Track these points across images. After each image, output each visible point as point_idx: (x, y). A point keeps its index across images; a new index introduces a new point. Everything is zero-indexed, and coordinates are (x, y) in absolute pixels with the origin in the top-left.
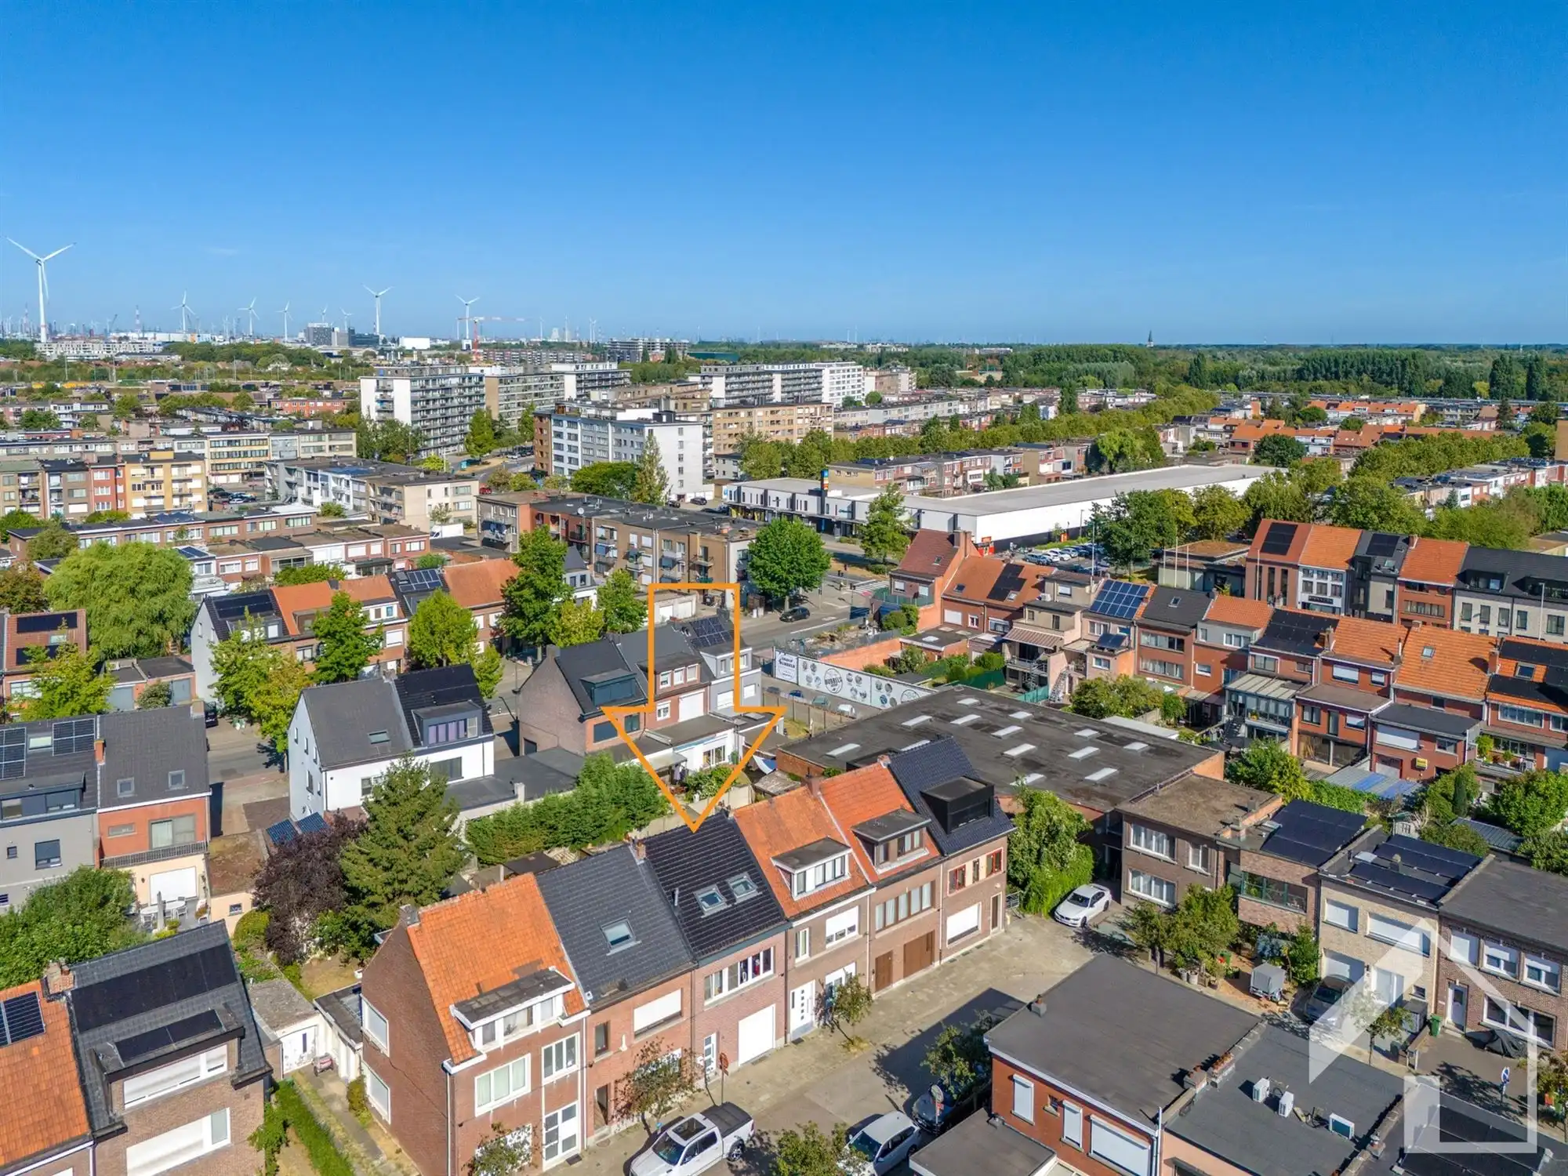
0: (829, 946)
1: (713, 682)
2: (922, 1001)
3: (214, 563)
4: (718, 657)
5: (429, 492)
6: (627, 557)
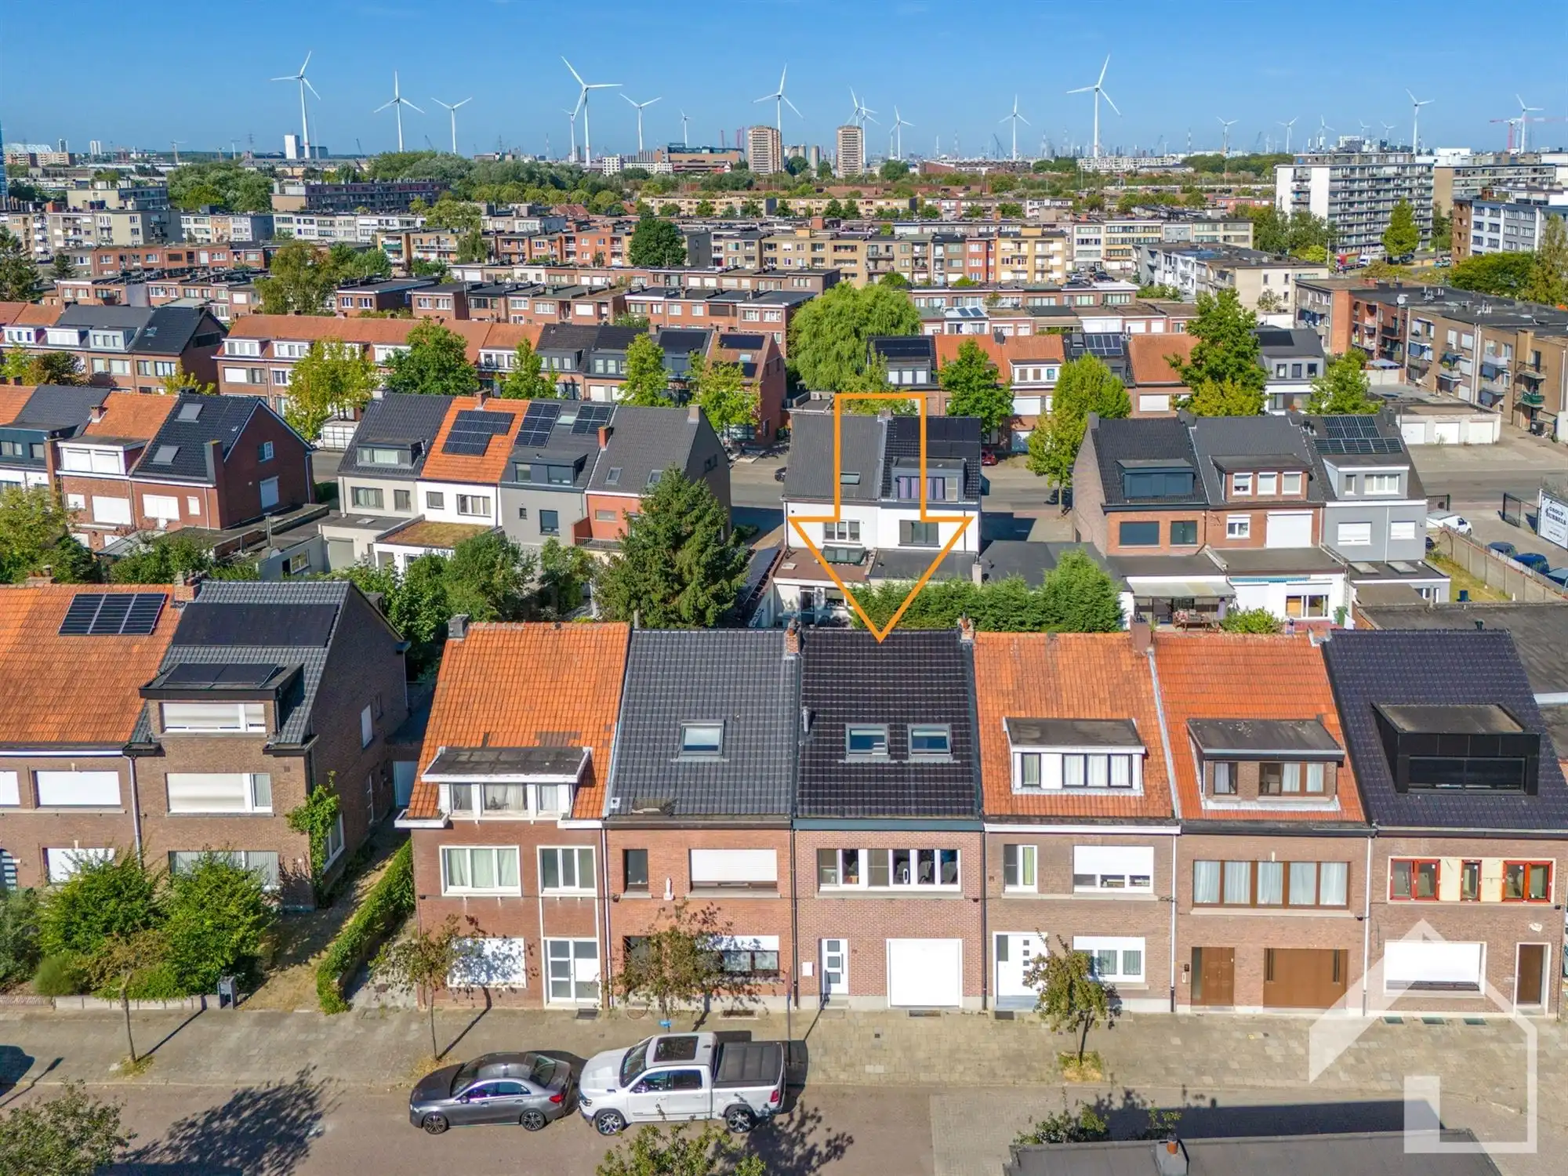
0: (1078, 889)
1: (1329, 504)
2: (1269, 1058)
3: (987, 324)
4: (1341, 469)
5: (1266, 277)
6: (1443, 359)
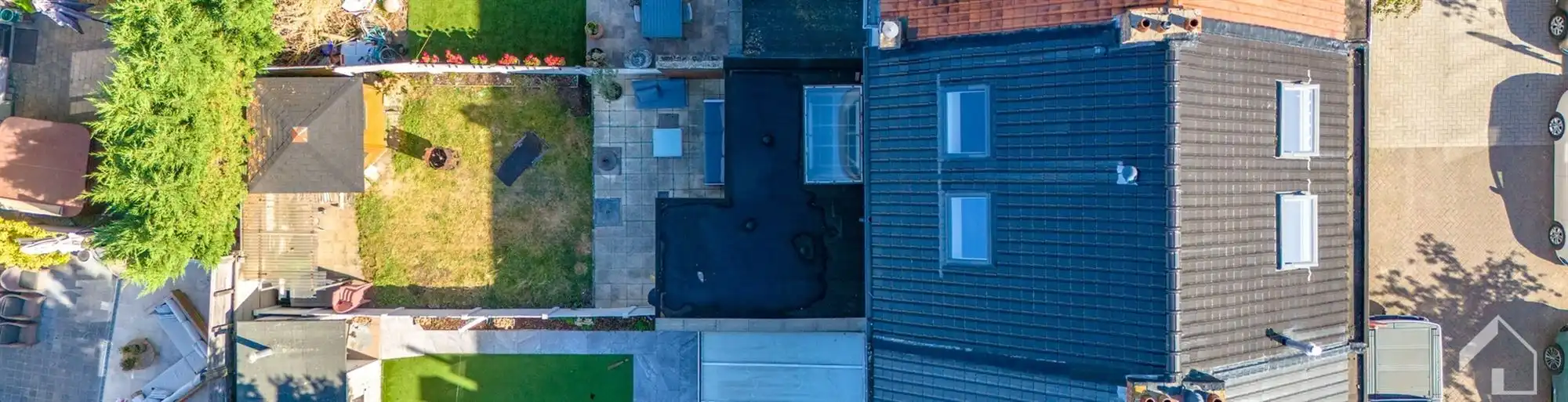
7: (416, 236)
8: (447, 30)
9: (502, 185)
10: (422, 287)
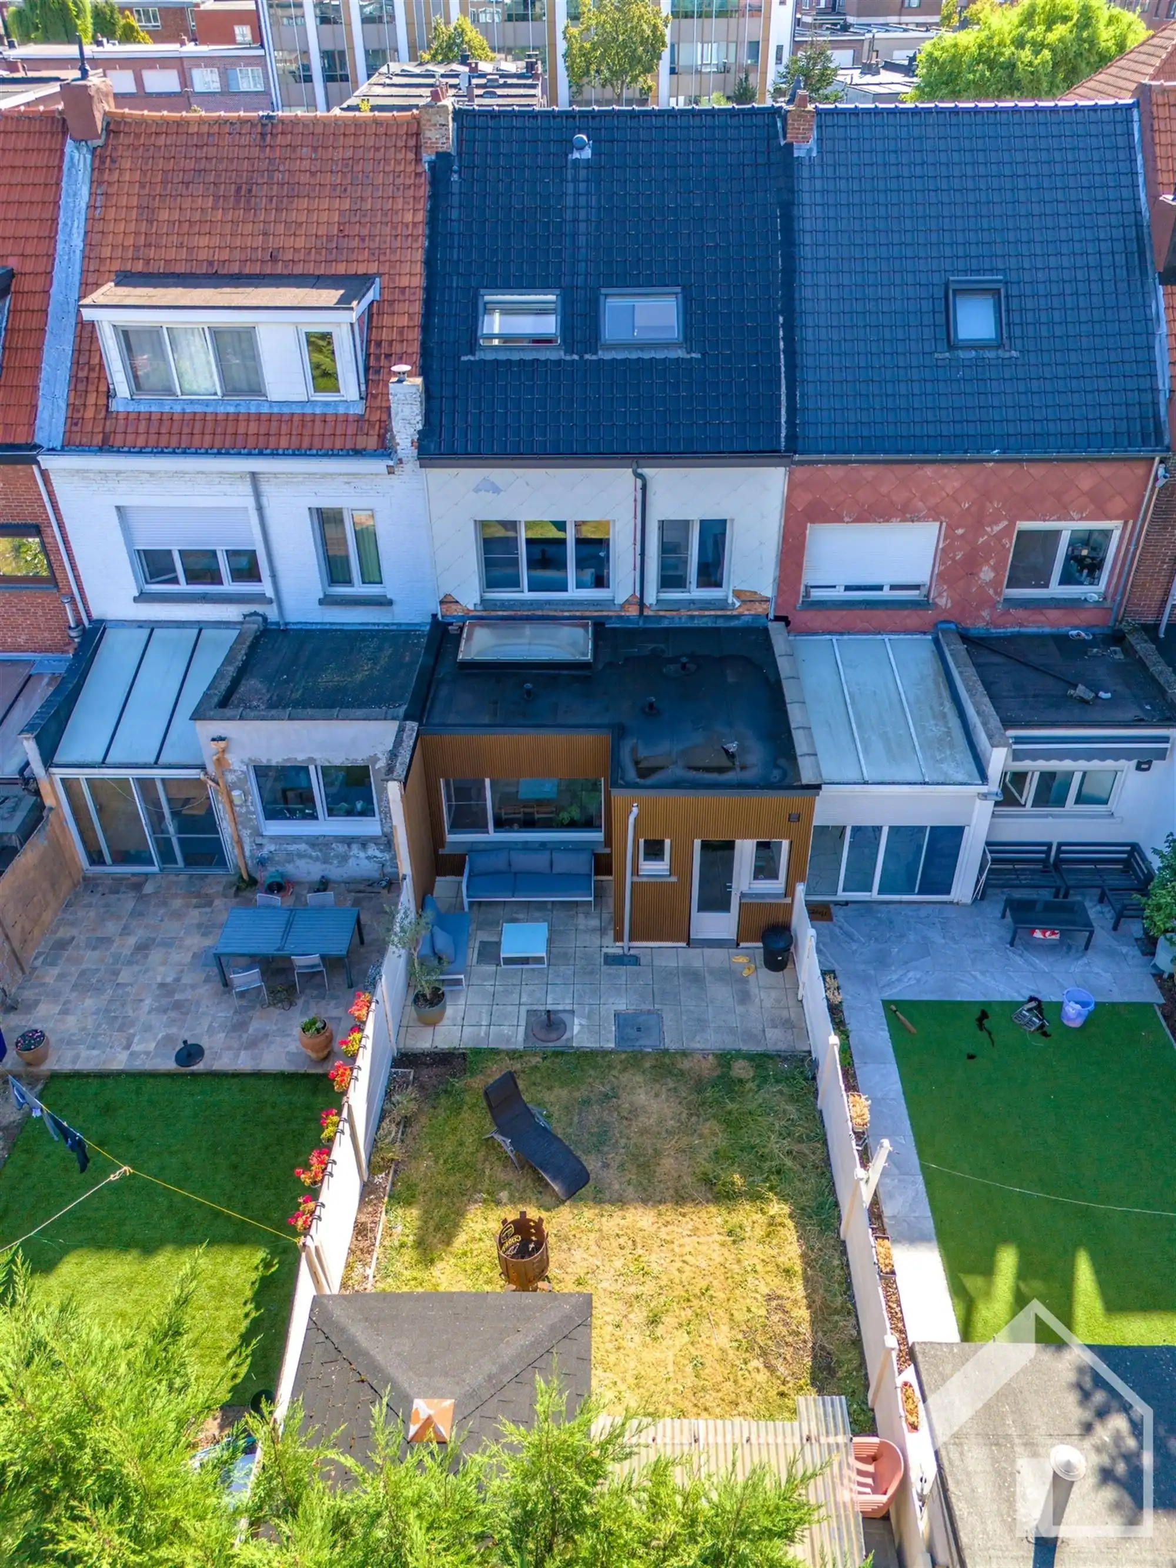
7: (698, 1365)
8: (247, 1315)
9: (587, 1190)
10: (814, 1358)
